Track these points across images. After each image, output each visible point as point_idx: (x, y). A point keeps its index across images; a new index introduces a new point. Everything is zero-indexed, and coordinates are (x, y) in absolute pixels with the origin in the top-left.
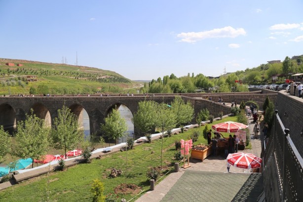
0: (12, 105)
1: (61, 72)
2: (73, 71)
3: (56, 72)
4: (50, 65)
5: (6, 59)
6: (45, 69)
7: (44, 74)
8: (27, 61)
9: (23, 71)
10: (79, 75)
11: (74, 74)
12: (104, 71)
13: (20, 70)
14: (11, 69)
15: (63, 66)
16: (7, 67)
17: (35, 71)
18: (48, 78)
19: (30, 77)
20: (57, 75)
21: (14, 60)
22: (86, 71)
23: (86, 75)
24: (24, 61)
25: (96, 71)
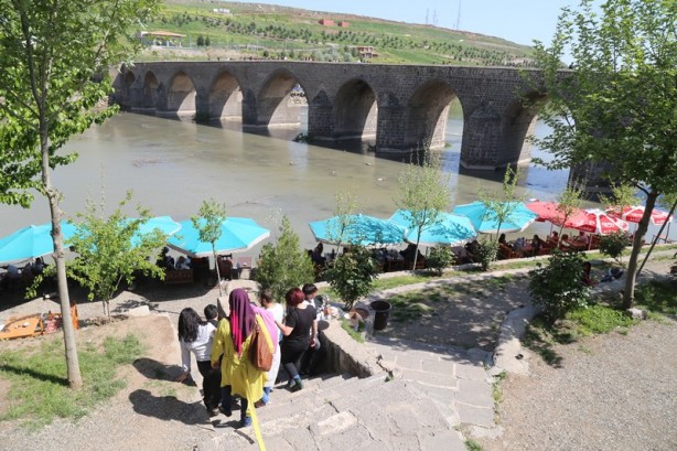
0: (371, 84)
1: (425, 43)
2: (450, 42)
3: (415, 42)
4: (402, 27)
5: (319, 12)
6: (390, 35)
7: (390, 44)
8: (355, 16)
9: (349, 38)
10: (463, 52)
11: (452, 49)
12: (518, 46)
13: (343, 35)
14: (328, 32)
15: (428, 29)
16: (320, 29)
17: (371, 38)
18: (397, 54)
19: (363, 49)
20: (416, 49)
21: (333, 15)
22: (479, 44)
23: (479, 53)
24: (351, 16)
25: (501, 46)
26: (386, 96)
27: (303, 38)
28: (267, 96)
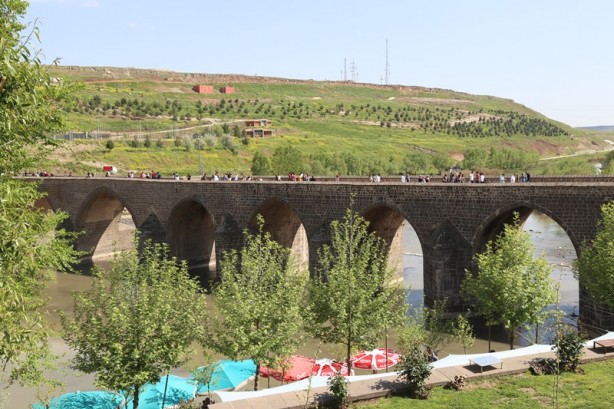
0: (206, 205)
1: (340, 107)
2: (374, 104)
3: (326, 107)
4: (309, 87)
5: (193, 75)
6: (293, 100)
7: (291, 113)
8: (245, 77)
9: (236, 108)
10: (392, 116)
11: (378, 112)
12: (473, 98)
13: (227, 105)
14: (205, 102)
15: (346, 87)
16: (194, 99)
17: (266, 106)
18: (302, 126)
19: (252, 123)
20: (328, 116)
21: (213, 77)
22: (416, 102)
23: (416, 114)
24: (238, 77)
25: (448, 101)
26: (223, 219)
27: (170, 114)
28: (88, 221)
